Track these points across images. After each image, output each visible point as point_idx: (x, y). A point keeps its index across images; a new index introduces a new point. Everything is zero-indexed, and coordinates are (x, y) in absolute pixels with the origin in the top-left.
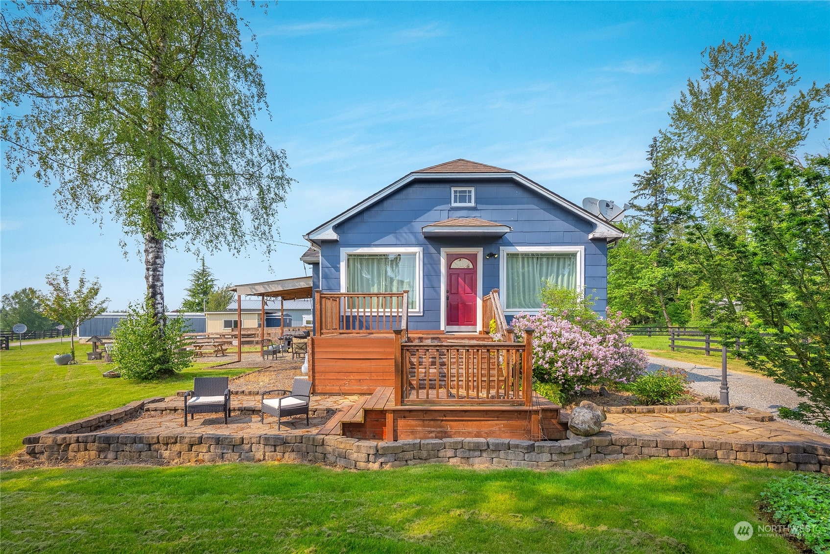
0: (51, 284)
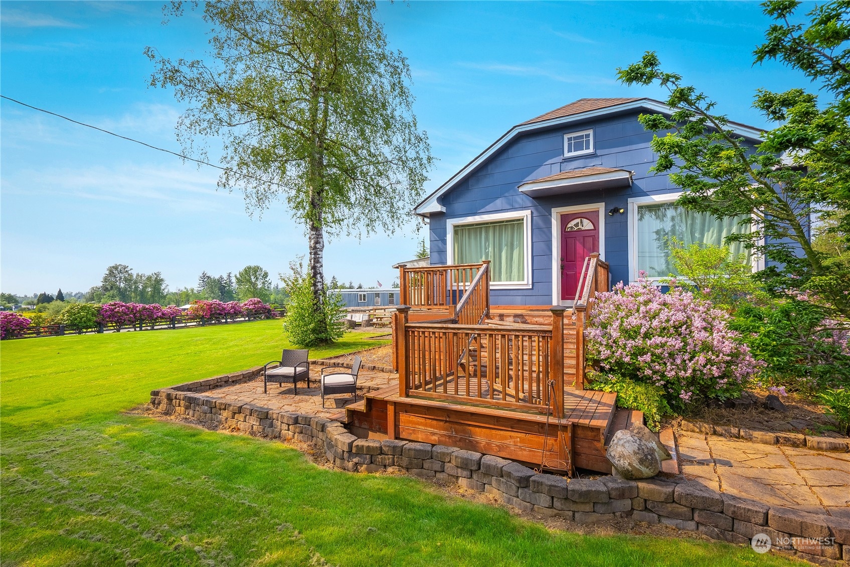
0: (292, 269)
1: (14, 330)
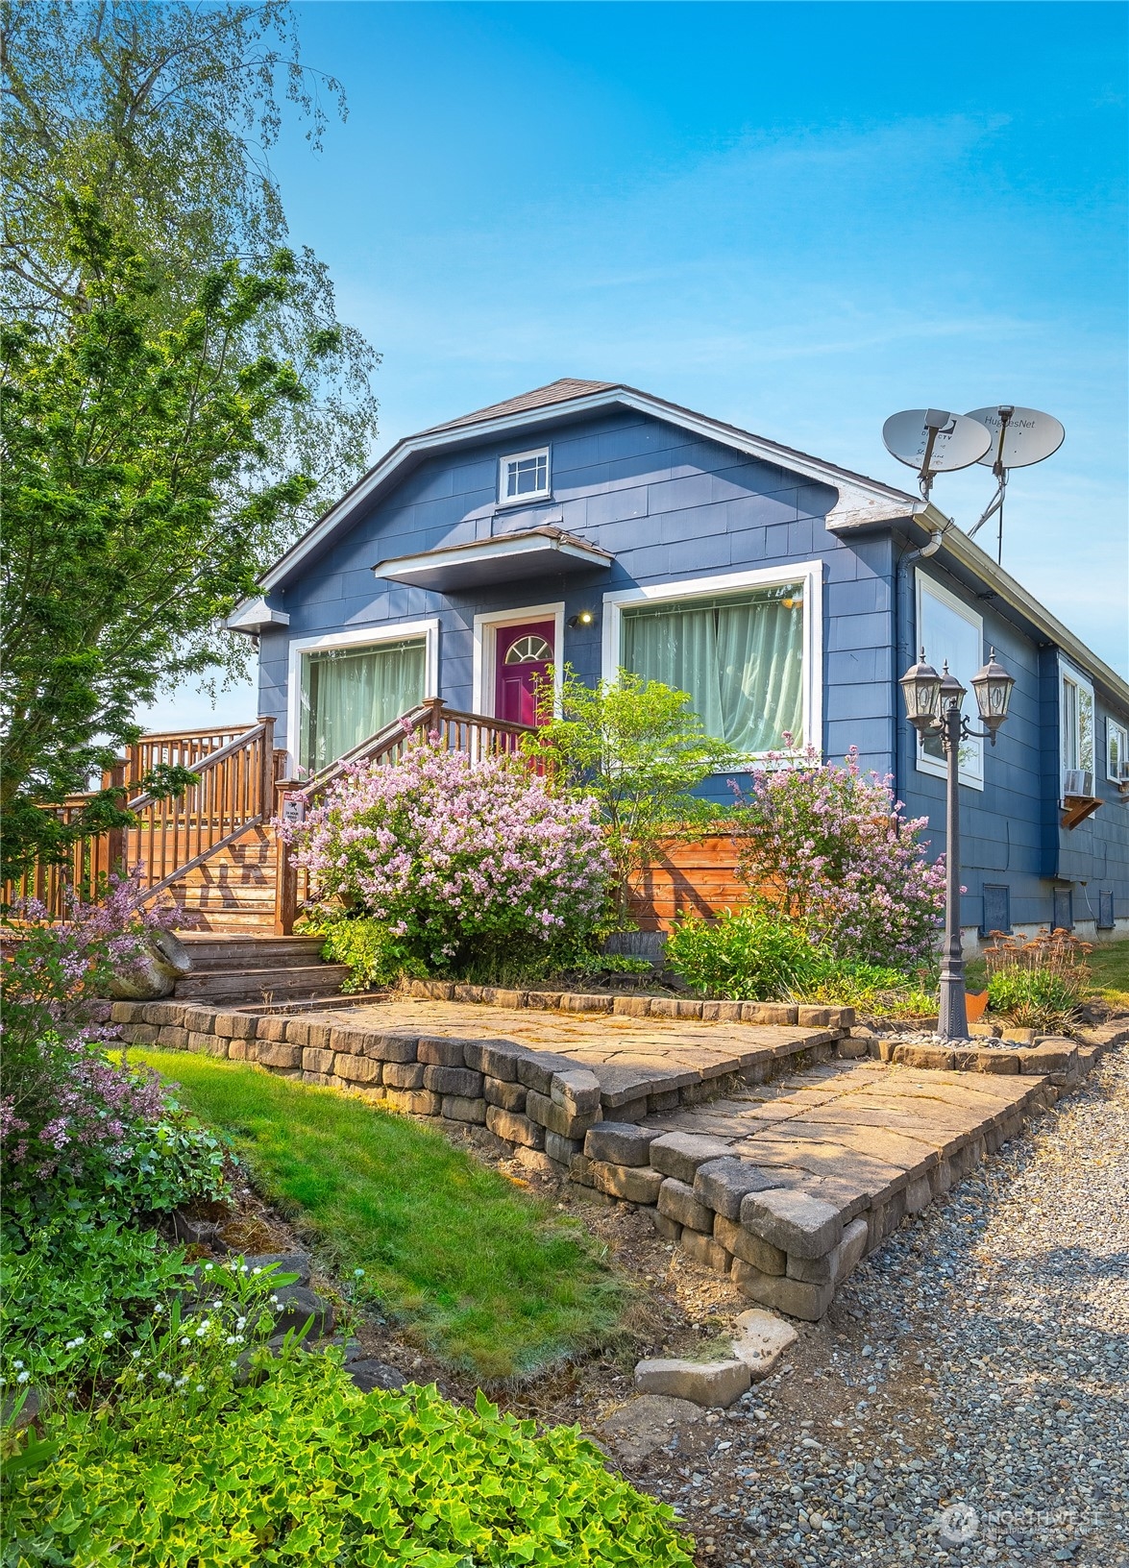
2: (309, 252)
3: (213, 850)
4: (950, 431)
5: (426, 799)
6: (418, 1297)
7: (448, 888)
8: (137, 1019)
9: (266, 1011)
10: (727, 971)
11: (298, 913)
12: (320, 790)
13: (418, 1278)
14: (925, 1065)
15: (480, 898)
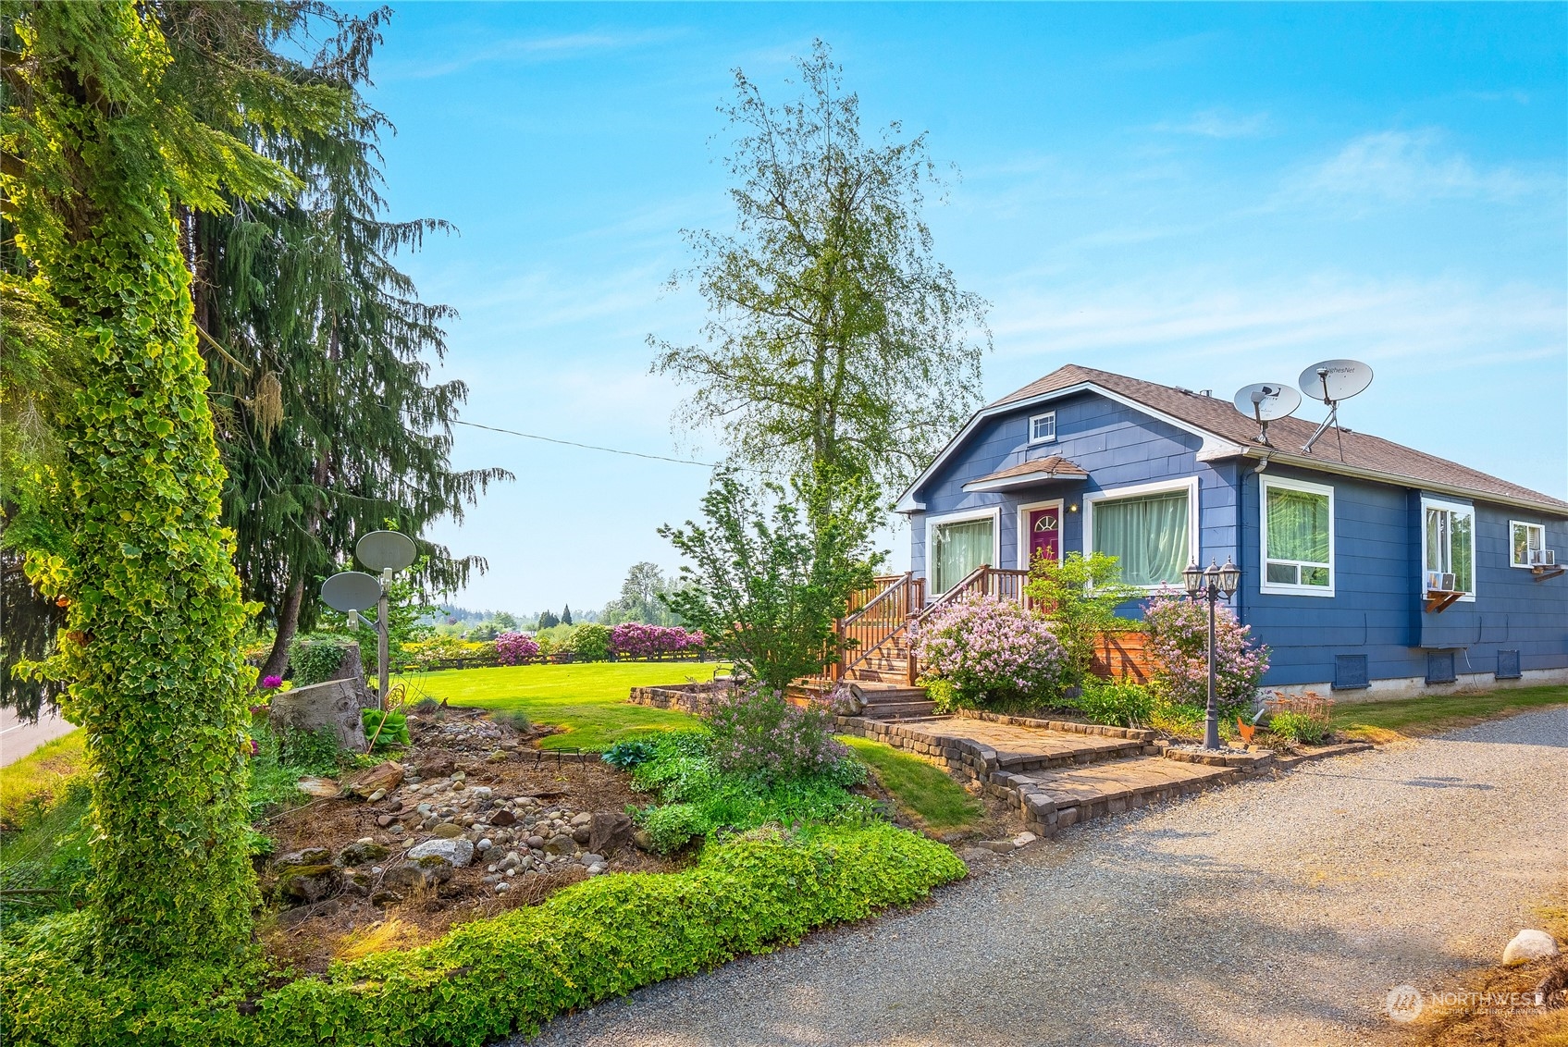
1: (524, 657)
2: (942, 266)
3: (884, 640)
4: (1277, 395)
5: (970, 624)
6: (920, 817)
7: (978, 667)
8: (847, 724)
9: (894, 723)
10: (1105, 711)
11: (917, 675)
12: (925, 619)
13: (921, 812)
14: (1180, 760)
15: (993, 673)
